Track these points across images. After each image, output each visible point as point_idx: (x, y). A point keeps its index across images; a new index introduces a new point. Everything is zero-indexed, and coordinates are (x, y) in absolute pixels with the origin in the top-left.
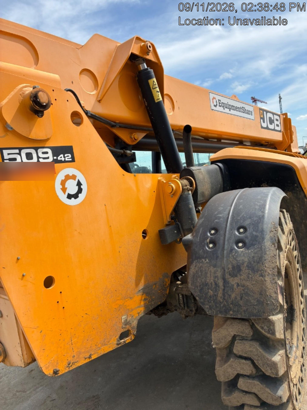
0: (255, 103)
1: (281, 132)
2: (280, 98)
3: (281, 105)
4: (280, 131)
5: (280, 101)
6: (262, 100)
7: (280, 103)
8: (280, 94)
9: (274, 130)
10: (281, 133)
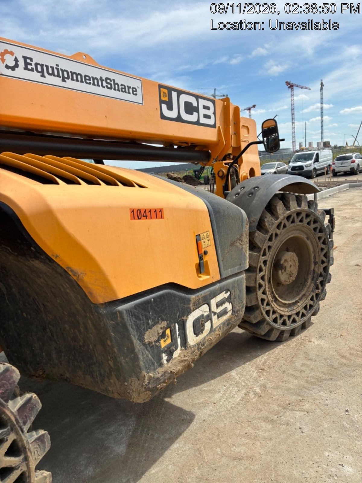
0: (291, 89)
1: (215, 128)
2: (322, 85)
3: (322, 94)
4: (214, 126)
5: (322, 89)
6: (302, 85)
7: (321, 91)
8: (322, 80)
9: (198, 123)
10: (215, 130)
